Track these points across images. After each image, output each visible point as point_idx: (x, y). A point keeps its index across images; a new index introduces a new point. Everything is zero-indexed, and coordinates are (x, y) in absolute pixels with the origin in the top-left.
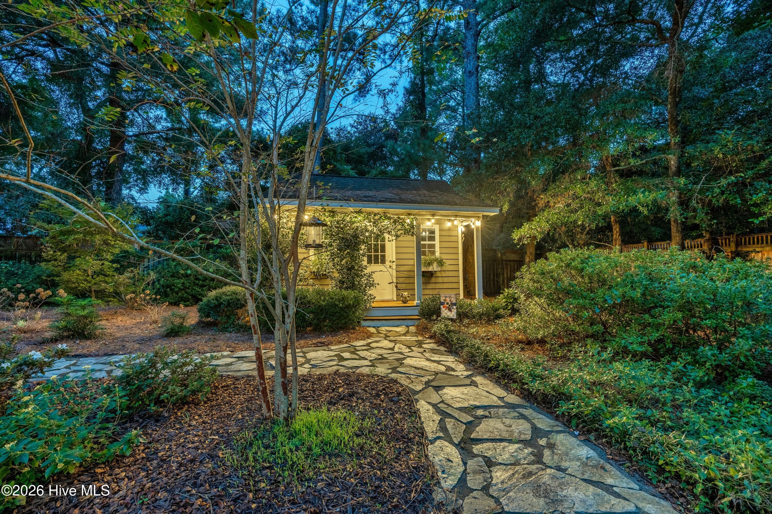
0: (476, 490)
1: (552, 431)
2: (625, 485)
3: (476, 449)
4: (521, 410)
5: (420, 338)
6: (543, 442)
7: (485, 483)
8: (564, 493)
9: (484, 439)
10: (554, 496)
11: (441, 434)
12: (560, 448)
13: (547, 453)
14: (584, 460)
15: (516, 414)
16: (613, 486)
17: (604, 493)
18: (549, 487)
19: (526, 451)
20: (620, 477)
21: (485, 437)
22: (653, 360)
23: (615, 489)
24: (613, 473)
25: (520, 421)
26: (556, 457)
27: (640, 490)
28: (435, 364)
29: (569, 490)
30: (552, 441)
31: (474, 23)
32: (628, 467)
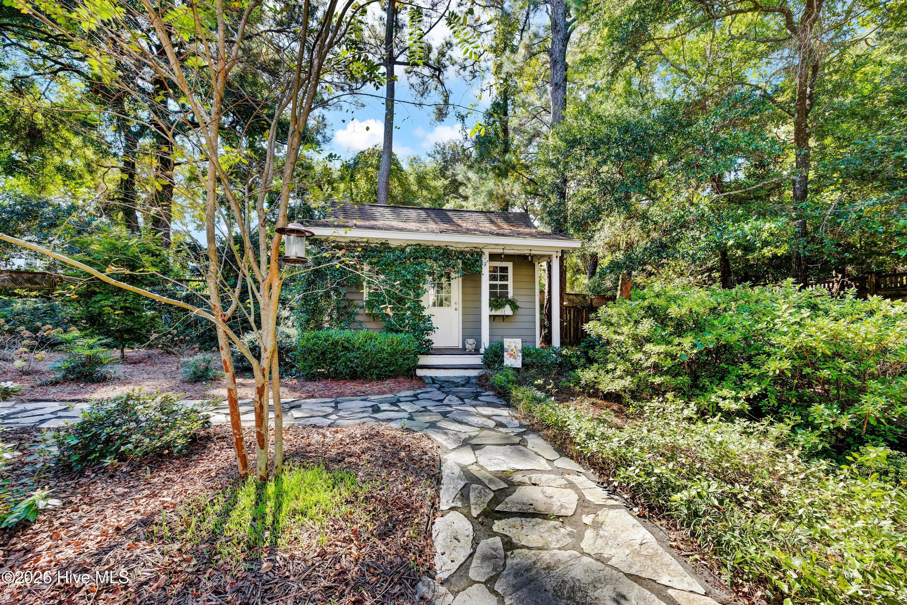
0: (478, 582)
1: (604, 506)
2: (685, 587)
3: (498, 526)
4: (572, 478)
5: (479, 390)
6: (587, 519)
7: (494, 573)
8: (596, 594)
9: (512, 513)
10: (581, 598)
11: (459, 504)
12: (608, 529)
13: (589, 534)
14: (637, 547)
15: (564, 482)
16: (668, 587)
17: (654, 597)
18: (577, 584)
19: (562, 530)
20: (681, 575)
21: (514, 510)
22: (750, 419)
23: (670, 591)
24: (672, 567)
25: (566, 490)
26: (600, 541)
27: (706, 594)
28: (485, 419)
29: (605, 590)
30: (600, 519)
31: (562, 24)
32: (696, 560)
